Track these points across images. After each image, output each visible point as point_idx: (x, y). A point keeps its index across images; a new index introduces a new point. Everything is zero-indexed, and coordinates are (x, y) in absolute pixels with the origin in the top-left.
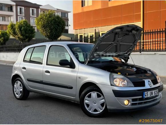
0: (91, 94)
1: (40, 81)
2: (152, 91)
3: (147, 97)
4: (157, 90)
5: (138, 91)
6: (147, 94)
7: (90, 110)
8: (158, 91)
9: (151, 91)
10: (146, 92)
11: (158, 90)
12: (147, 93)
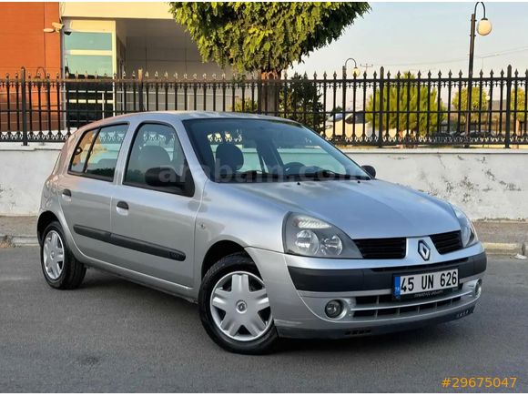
0: (231, 277)
1: (103, 233)
2: (431, 274)
3: (408, 292)
4: (452, 272)
5: (372, 272)
6: (409, 283)
7: (226, 328)
8: (456, 276)
9: (428, 275)
10: (407, 277)
11: (456, 271)
12: (409, 279)
